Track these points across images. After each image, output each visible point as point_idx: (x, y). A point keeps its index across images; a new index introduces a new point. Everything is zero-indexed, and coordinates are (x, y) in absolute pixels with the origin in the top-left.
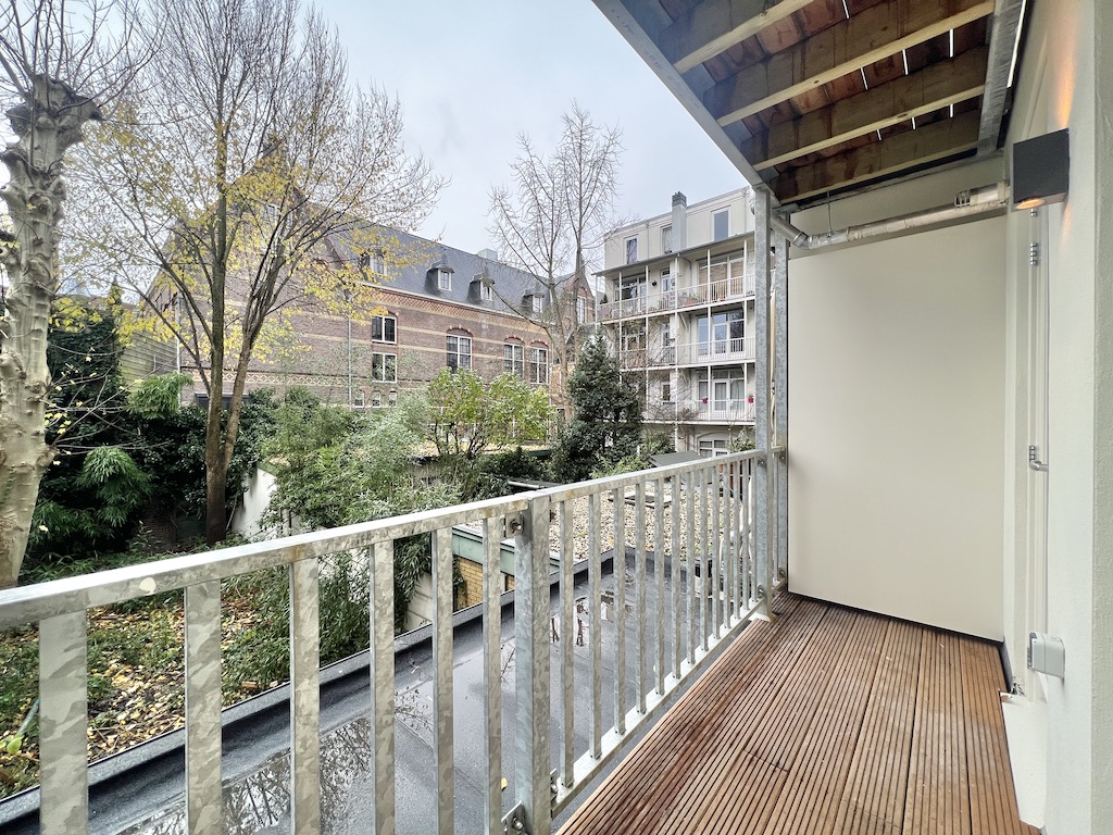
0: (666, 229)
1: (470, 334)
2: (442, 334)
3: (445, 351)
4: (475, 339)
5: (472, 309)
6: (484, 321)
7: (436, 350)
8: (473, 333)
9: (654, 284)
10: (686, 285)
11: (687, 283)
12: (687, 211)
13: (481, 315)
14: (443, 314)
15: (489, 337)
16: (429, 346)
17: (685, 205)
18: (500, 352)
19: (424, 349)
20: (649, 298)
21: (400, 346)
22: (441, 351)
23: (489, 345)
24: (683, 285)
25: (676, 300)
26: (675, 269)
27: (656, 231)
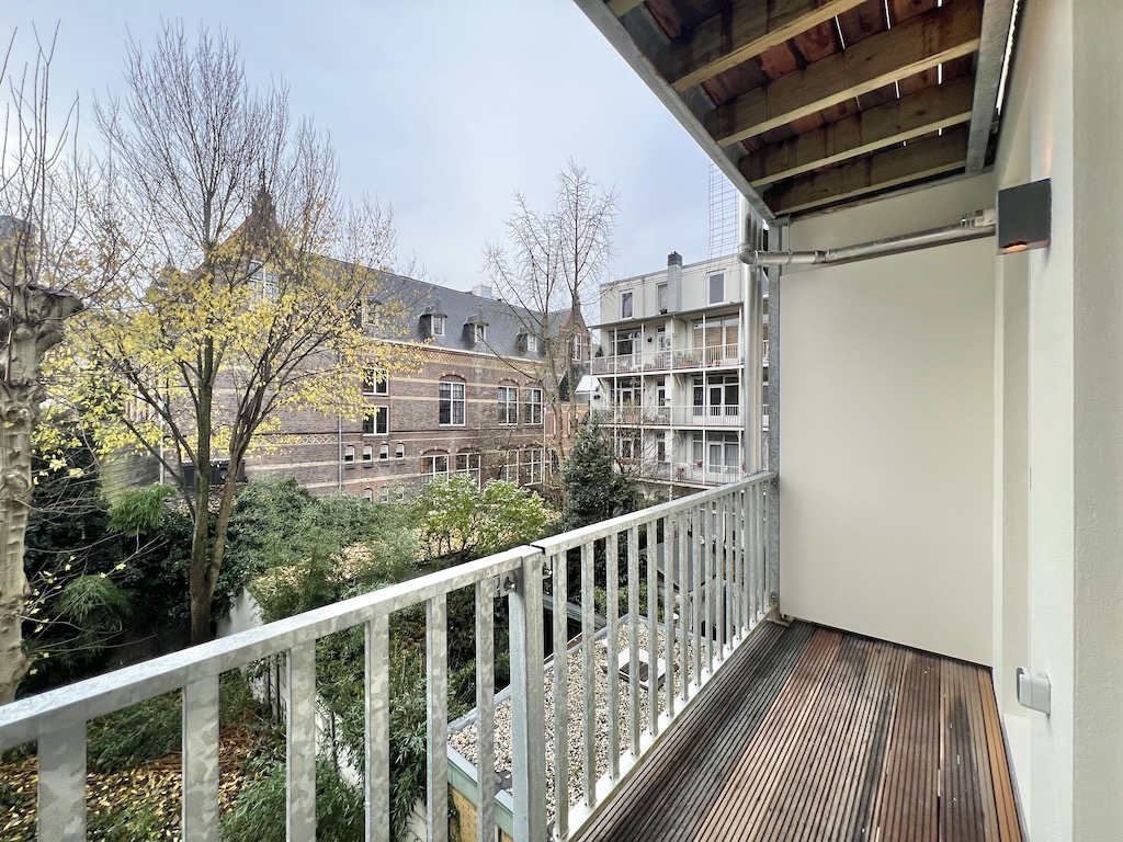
0: (662, 286)
1: (464, 380)
2: (435, 382)
3: (439, 399)
4: (468, 384)
5: (466, 355)
6: (478, 365)
7: (429, 399)
8: (467, 378)
9: (650, 340)
10: (682, 346)
11: (683, 344)
12: (683, 271)
13: (475, 360)
14: (436, 361)
15: (483, 381)
16: (421, 395)
17: (681, 265)
18: (494, 396)
19: (417, 399)
20: (645, 355)
21: (392, 397)
22: (434, 399)
23: (483, 389)
24: (677, 347)
25: (671, 360)
26: (670, 329)
27: (651, 289)
